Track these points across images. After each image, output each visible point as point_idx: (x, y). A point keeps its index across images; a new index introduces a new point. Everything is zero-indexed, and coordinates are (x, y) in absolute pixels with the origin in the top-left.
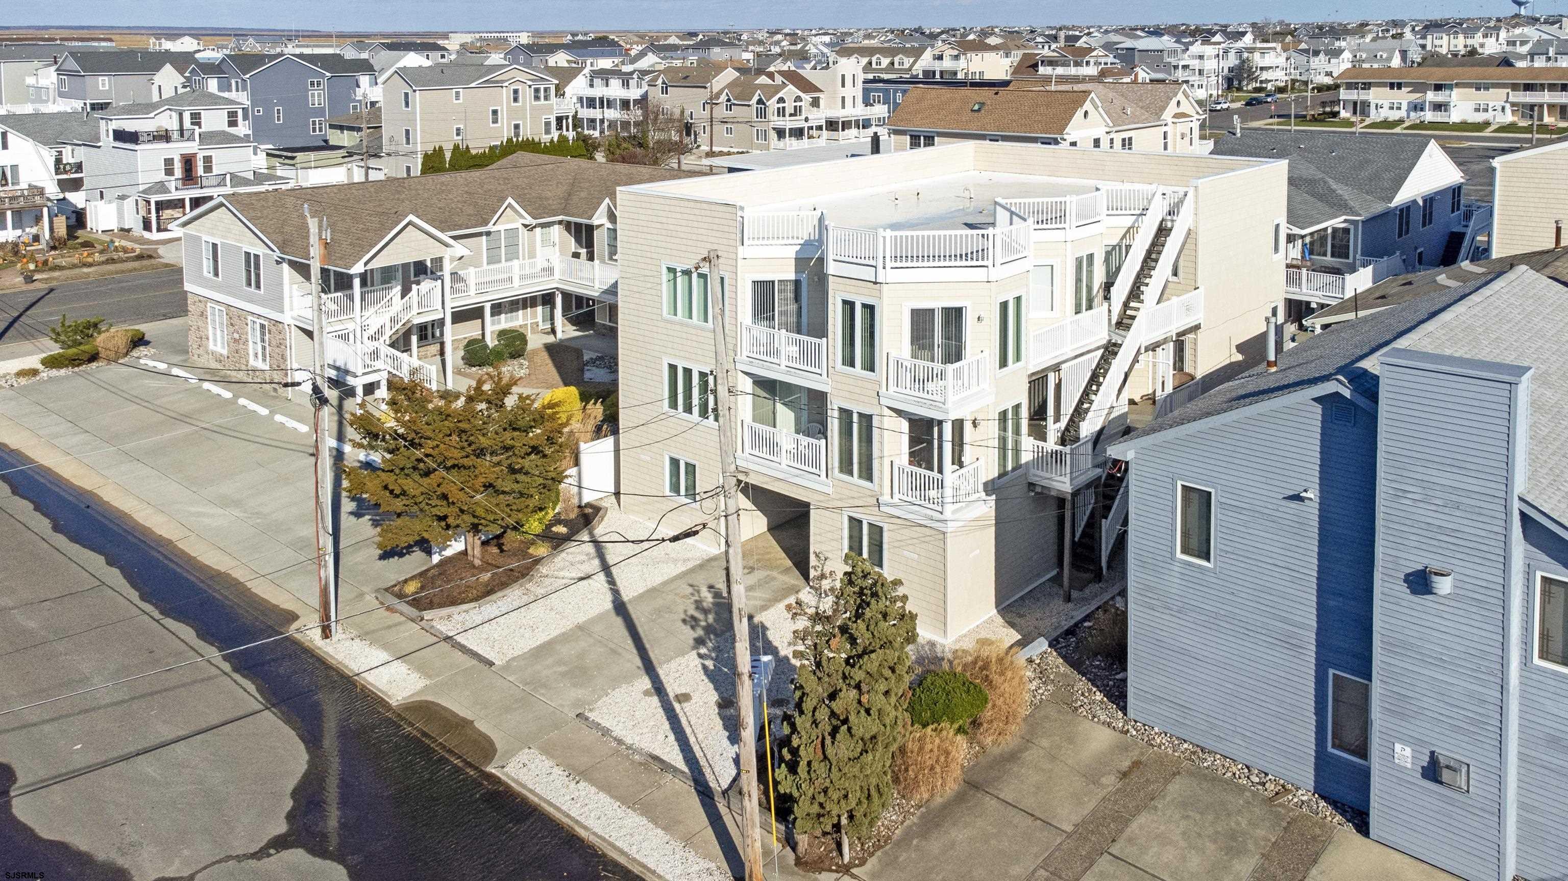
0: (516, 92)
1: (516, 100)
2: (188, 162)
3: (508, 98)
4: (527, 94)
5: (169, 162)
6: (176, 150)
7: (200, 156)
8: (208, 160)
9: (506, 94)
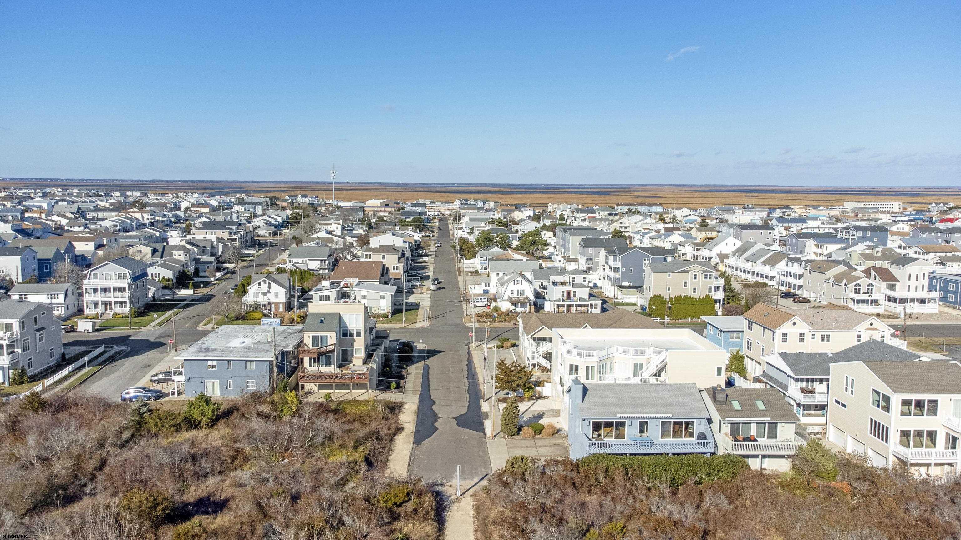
0: (695, 275)
1: (695, 278)
2: (569, 293)
3: (691, 278)
4: (701, 277)
5: (563, 292)
6: (565, 289)
7: (572, 291)
8: (575, 292)
9: (690, 276)
